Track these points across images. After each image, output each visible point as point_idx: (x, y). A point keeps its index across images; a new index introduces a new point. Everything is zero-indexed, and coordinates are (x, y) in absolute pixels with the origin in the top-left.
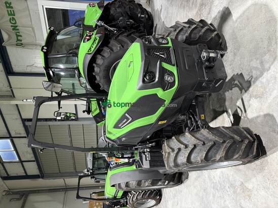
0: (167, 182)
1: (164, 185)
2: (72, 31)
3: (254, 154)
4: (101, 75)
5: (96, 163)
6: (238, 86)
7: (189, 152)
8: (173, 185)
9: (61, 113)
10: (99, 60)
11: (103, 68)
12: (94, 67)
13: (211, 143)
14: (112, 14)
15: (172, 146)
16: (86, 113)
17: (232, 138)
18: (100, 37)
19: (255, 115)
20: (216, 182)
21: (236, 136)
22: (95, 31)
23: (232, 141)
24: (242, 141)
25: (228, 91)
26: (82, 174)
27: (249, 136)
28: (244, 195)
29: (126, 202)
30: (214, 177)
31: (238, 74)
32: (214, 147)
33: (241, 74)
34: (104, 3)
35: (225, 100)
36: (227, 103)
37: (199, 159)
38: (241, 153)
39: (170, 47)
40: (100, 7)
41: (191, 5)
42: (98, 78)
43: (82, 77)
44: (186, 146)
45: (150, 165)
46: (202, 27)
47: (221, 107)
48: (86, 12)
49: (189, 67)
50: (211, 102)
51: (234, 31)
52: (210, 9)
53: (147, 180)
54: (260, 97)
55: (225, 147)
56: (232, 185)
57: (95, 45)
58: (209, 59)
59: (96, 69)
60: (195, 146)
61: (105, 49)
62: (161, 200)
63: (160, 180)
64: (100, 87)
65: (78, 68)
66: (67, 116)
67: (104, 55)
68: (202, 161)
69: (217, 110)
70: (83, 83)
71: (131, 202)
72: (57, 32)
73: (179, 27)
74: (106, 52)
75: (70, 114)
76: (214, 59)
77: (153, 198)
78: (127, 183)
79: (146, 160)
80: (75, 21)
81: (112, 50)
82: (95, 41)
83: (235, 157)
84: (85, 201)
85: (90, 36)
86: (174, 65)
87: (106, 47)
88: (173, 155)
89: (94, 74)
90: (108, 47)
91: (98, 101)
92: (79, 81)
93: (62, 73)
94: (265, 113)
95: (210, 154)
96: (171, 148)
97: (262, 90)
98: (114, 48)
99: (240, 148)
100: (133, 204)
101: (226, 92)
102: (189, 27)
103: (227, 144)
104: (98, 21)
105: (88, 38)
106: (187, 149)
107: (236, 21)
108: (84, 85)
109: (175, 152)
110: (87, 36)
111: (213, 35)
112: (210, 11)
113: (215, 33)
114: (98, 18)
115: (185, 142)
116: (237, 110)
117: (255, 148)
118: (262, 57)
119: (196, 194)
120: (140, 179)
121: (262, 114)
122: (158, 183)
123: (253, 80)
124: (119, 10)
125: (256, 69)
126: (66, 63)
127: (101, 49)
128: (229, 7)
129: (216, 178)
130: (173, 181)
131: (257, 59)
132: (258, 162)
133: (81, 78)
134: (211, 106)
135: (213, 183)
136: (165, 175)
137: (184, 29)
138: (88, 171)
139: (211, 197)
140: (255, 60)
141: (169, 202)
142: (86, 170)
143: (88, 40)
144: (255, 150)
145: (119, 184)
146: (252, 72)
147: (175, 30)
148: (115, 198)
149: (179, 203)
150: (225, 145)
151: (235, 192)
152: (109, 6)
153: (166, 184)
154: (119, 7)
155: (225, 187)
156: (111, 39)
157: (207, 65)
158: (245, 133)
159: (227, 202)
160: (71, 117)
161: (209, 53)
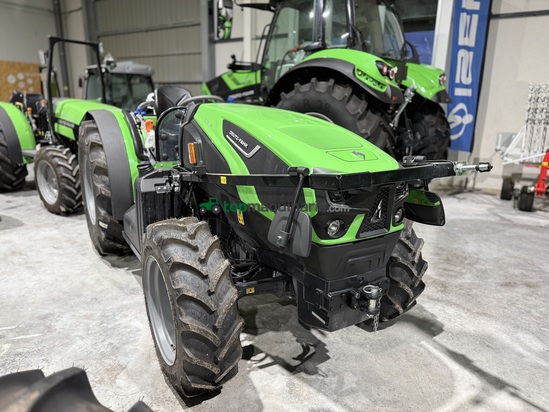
0: (105, 226)
1: (98, 221)
2: (394, 37)
3: (193, 385)
4: (312, 95)
5: (121, 80)
6: (305, 353)
7: (195, 266)
8: (99, 238)
9: (231, 8)
10: (341, 92)
11: (325, 98)
12: (326, 80)
13: (212, 306)
14: (423, 118)
15: (199, 235)
16: (231, 61)
17: (223, 345)
18: (385, 94)
19: (257, 384)
20: (116, 320)
21: (225, 350)
22: (396, 85)
23: (217, 343)
24: (216, 362)
25: (294, 335)
26: (101, 50)
27: (224, 375)
28: (102, 372)
29: (47, 144)
30: (125, 316)
31: (328, 351)
32: (204, 311)
33: (328, 358)
34: (445, 102)
35: (276, 330)
36: (271, 334)
37: (181, 285)
38: (196, 361)
39: (389, 229)
40: (438, 95)
41: (442, 266)
42: (306, 87)
43: (306, 55)
44: (203, 261)
45: (146, 193)
46: (412, 287)
47: (263, 323)
48: (428, 66)
49: (352, 264)
50: (269, 305)
51: (402, 342)
52: (438, 300)
53: (108, 186)
54: (292, 390)
55: (207, 333)
56: (116, 350)
57: (370, 84)
58: (365, 298)
59: (323, 86)
60: (205, 277)
61: (363, 104)
62: (58, 214)
63: (110, 213)
64: (287, 92)
65: (324, 47)
66: (224, 21)
67: (351, 102)
68: (179, 290)
69: (257, 316)
70: (292, 58)
71: (50, 153)
72: (392, 6)
73: (413, 244)
74: (357, 107)
75: (230, 28)
76: (365, 308)
77: (61, 200)
78: (101, 146)
79: (156, 185)
80: (414, 45)
81: (360, 118)
82: (379, 83)
83: (187, 351)
84: (46, 54)
85: (388, 75)
86: (357, 236)
87: (366, 106)
88: (183, 236)
89: (314, 80)
90: (367, 109)
91: (256, 87)
92: (298, 50)
93: (312, 15)
94: (264, 401)
95: (193, 304)
96: (196, 233)
97: (305, 393)
98: (363, 122)
99: (203, 358)
100: (46, 158)
101: (292, 331)
102: (413, 263)
103: (211, 336)
104: (414, 91)
105: (385, 70)
106: (198, 263)
107: (421, 346)
108: (287, 58)
109: (190, 241)
110: (389, 68)
111: (397, 306)
112: (434, 300)
113: (401, 310)
114: (418, 91)
115: (210, 260)
116: (262, 352)
117: (203, 386)
118: (363, 392)
119: (83, 284)
120: (110, 172)
121: (262, 396)
122: (103, 208)
123: (321, 378)
124: (431, 132)
125: (341, 382)
126: (334, 24)
127: (363, 95)
128: (443, 333)
129: (125, 320)
130: (107, 238)
131: (357, 383)
132: (170, 393)
133: (303, 53)
134: (262, 306)
135: (114, 315)
136: (121, 222)
137: (410, 255)
138: (109, 63)
139: (84, 312)
140: (356, 379)
141: (56, 232)
142: (111, 59)
143: (381, 71)
144: (199, 386)
145: (96, 130)
146: (334, 376)
147: (408, 238)
148: (55, 120)
149: (60, 251)
150: (211, 332)
151: (103, 355)
152: (439, 113)
153: (101, 224)
154: (437, 131)
155: (110, 336)
156: (382, 115)
157: (354, 295)
158: (231, 368)
159: (80, 342)
160: (224, 29)
161: (376, 299)
